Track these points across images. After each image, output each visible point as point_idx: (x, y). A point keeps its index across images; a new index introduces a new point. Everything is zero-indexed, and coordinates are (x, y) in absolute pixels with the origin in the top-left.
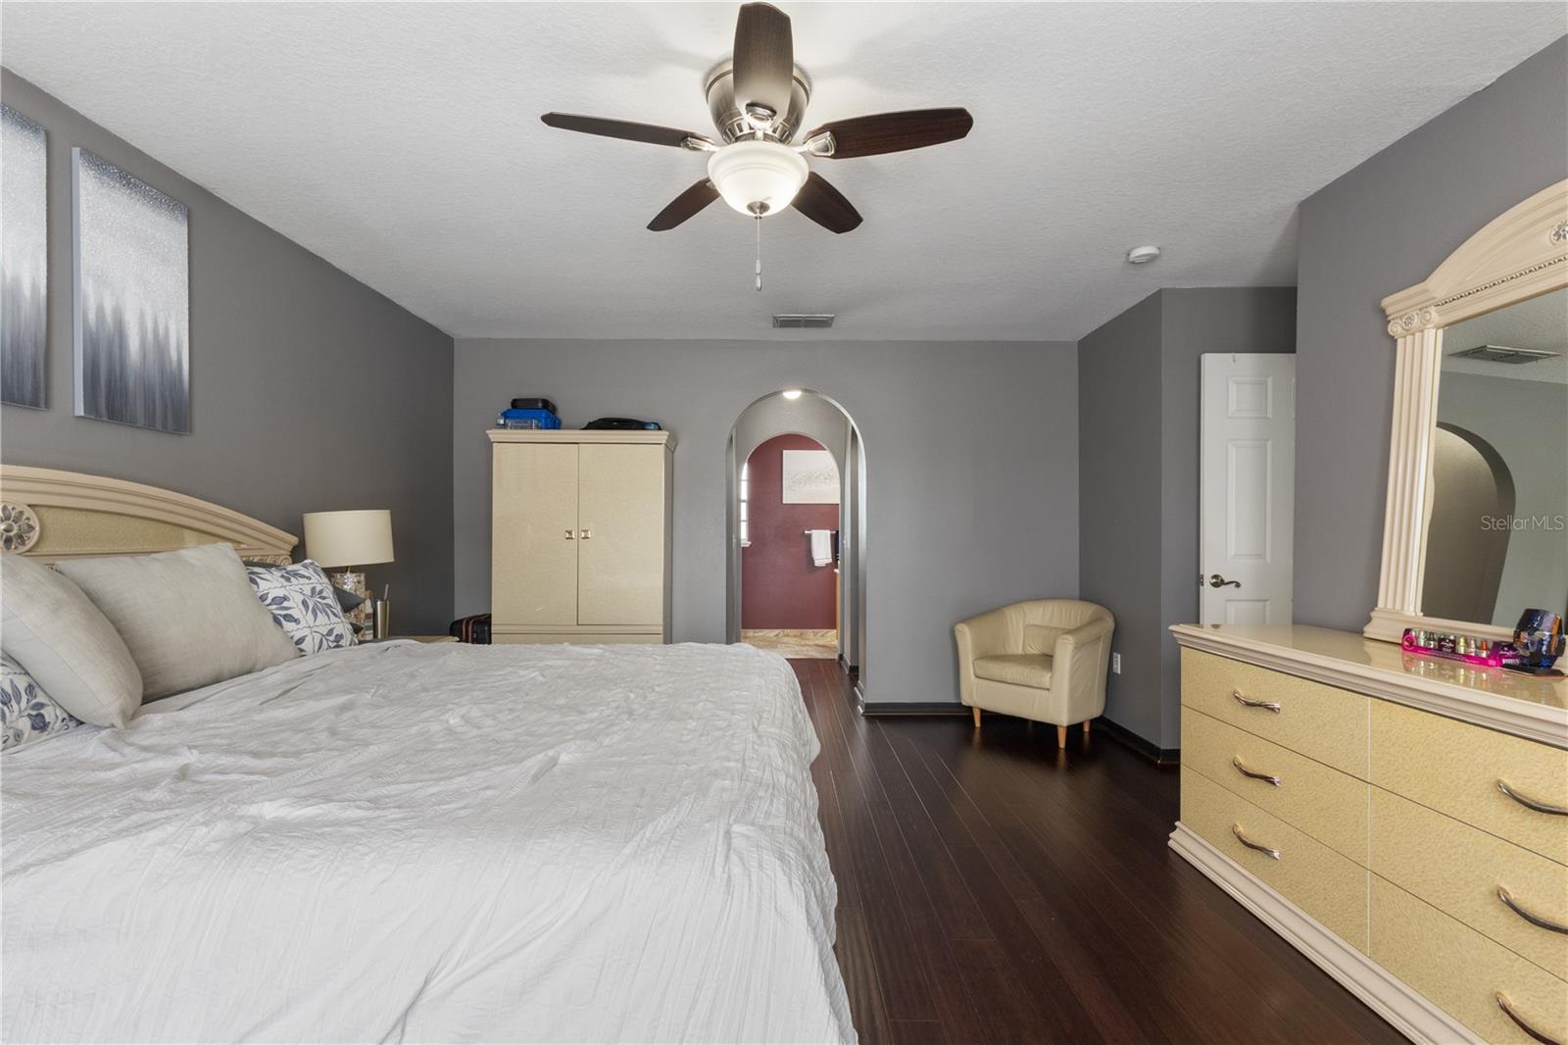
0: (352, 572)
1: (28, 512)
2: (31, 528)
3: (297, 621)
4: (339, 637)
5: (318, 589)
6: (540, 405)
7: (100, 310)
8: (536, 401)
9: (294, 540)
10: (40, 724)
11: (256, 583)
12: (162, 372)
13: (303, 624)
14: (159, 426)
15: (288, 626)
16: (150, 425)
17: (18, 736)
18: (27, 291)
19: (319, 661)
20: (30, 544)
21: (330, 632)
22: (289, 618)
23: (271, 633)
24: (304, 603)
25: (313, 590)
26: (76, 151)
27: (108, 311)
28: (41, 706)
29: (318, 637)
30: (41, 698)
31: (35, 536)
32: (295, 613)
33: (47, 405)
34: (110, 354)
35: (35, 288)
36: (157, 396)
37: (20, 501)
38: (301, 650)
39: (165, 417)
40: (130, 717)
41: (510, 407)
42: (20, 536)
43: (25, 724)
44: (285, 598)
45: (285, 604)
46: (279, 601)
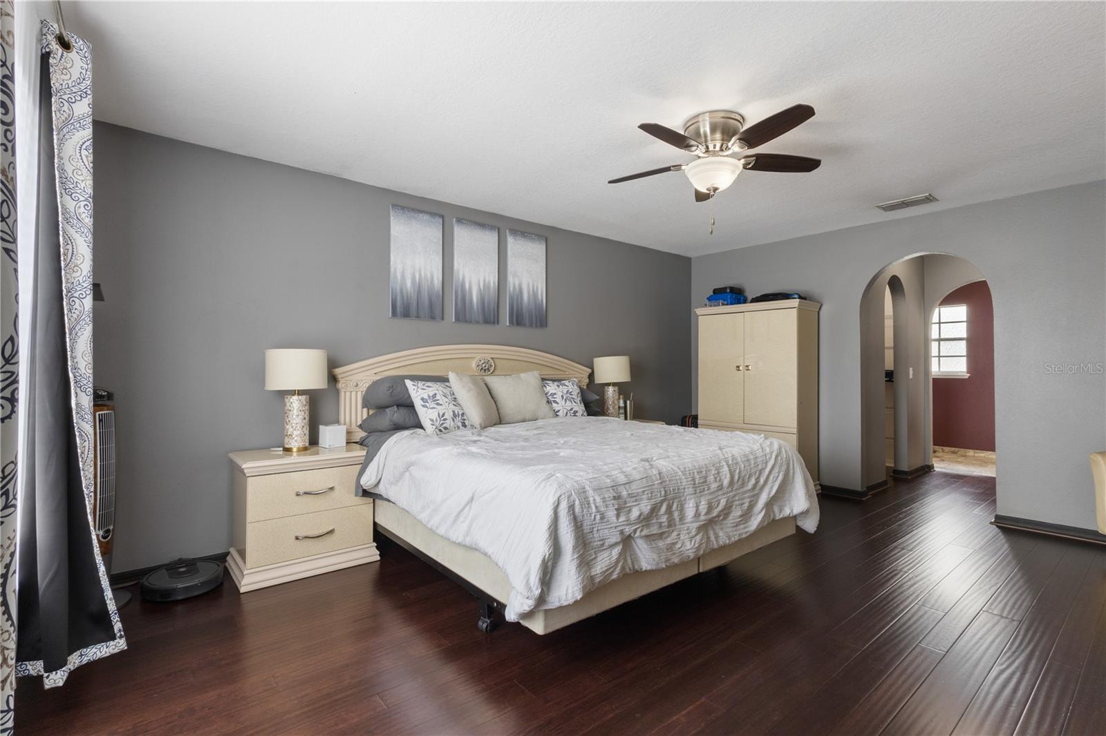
0: (613, 386)
1: (491, 361)
2: (491, 366)
3: (558, 403)
4: (576, 412)
5: (571, 390)
6: (728, 290)
7: (514, 285)
8: (726, 288)
9: (590, 371)
10: (464, 425)
11: (546, 387)
12: (535, 302)
13: (560, 404)
14: (534, 325)
15: (554, 405)
16: (531, 325)
17: (458, 427)
18: (492, 285)
19: (562, 420)
20: (491, 371)
21: (571, 410)
22: (555, 402)
23: (544, 407)
24: (562, 396)
25: (568, 391)
26: (507, 231)
27: (517, 286)
28: (465, 420)
29: (565, 411)
30: (465, 418)
31: (493, 368)
32: (557, 400)
33: (498, 323)
34: (517, 300)
35: (494, 284)
36: (534, 314)
37: (488, 357)
38: (557, 415)
39: (536, 321)
40: (484, 427)
41: (712, 294)
42: (488, 369)
43: (460, 424)
44: (555, 394)
45: (555, 396)
46: (553, 394)
